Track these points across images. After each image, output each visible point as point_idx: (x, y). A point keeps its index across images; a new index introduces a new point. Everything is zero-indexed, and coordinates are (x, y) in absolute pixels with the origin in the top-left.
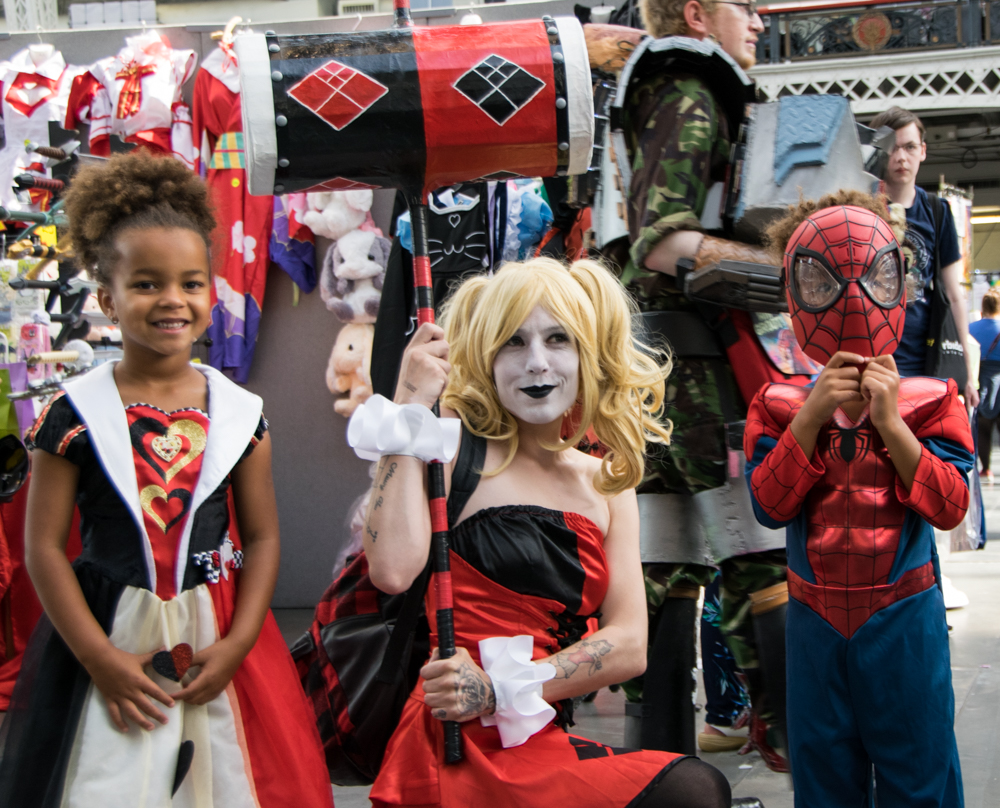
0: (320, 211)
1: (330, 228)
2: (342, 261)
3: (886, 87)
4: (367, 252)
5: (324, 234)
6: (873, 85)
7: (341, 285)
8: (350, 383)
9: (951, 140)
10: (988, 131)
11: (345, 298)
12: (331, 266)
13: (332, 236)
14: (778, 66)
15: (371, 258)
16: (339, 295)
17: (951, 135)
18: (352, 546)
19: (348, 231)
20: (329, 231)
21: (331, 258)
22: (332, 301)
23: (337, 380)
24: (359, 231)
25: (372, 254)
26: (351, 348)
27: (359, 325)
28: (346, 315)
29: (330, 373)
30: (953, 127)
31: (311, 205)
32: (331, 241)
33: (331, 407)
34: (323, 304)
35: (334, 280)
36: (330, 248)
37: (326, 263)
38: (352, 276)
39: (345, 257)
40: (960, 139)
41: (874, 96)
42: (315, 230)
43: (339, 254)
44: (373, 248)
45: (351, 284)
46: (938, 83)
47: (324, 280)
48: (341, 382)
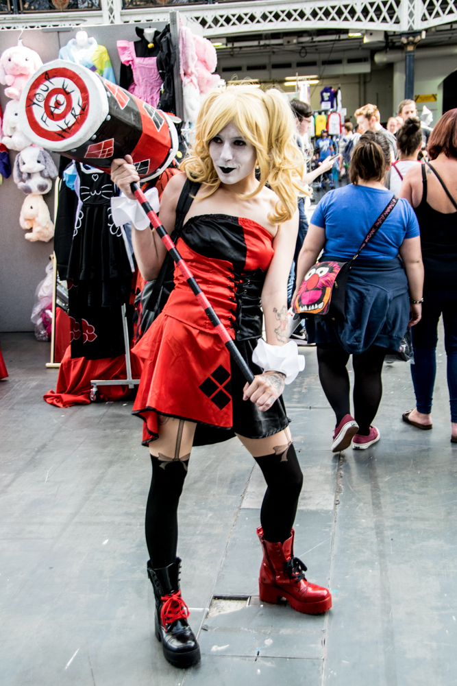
0: (11, 137)
1: (17, 146)
2: (24, 164)
3: (264, 17)
4: (36, 159)
5: (13, 149)
6: (258, 16)
7: (25, 176)
8: (33, 225)
9: (295, 44)
10: (312, 39)
11: (27, 182)
12: (18, 166)
13: (17, 149)
14: (212, 5)
15: (39, 162)
16: (24, 181)
17: (295, 41)
18: (40, 305)
19: (26, 147)
20: (15, 147)
21: (18, 161)
22: (21, 185)
23: (26, 223)
24: (32, 148)
25: (39, 160)
26: (32, 208)
27: (35, 195)
28: (28, 191)
29: (22, 220)
30: (296, 37)
31: (5, 134)
32: (18, 152)
33: (24, 236)
34: (16, 185)
35: (21, 174)
36: (17, 156)
37: (15, 164)
38: (30, 172)
39: (25, 162)
40: (299, 43)
41: (258, 22)
42: (9, 147)
43: (22, 160)
44: (39, 157)
45: (29, 175)
46: (289, 15)
47: (15, 173)
48: (28, 224)
